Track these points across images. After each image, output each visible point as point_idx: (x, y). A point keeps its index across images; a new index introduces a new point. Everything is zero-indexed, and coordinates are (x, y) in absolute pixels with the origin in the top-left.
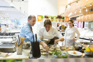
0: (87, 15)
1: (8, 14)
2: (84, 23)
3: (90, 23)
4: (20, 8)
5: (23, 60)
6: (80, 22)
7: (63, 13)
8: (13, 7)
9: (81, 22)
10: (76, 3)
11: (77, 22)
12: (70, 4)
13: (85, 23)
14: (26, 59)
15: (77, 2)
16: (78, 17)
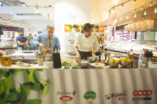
0: (139, 22)
1: (33, 24)
2: (136, 33)
3: (143, 33)
4: (48, 15)
5: (44, 70)
6: (131, 32)
7: (107, 20)
8: (39, 14)
9: (133, 33)
10: (121, 6)
11: (127, 32)
12: (113, 8)
13: (138, 33)
14: (46, 69)
15: (122, 4)
16: (127, 25)
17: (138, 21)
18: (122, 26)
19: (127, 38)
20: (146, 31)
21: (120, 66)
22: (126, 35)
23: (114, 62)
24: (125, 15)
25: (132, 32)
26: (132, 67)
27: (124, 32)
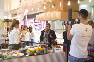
2: (47, 22)
17: (48, 12)
18: (33, 14)
19: (40, 27)
20: (56, 21)
21: (35, 54)
22: (37, 24)
23: (31, 51)
24: (36, 4)
25: (44, 21)
26: (44, 54)
27: (36, 21)
